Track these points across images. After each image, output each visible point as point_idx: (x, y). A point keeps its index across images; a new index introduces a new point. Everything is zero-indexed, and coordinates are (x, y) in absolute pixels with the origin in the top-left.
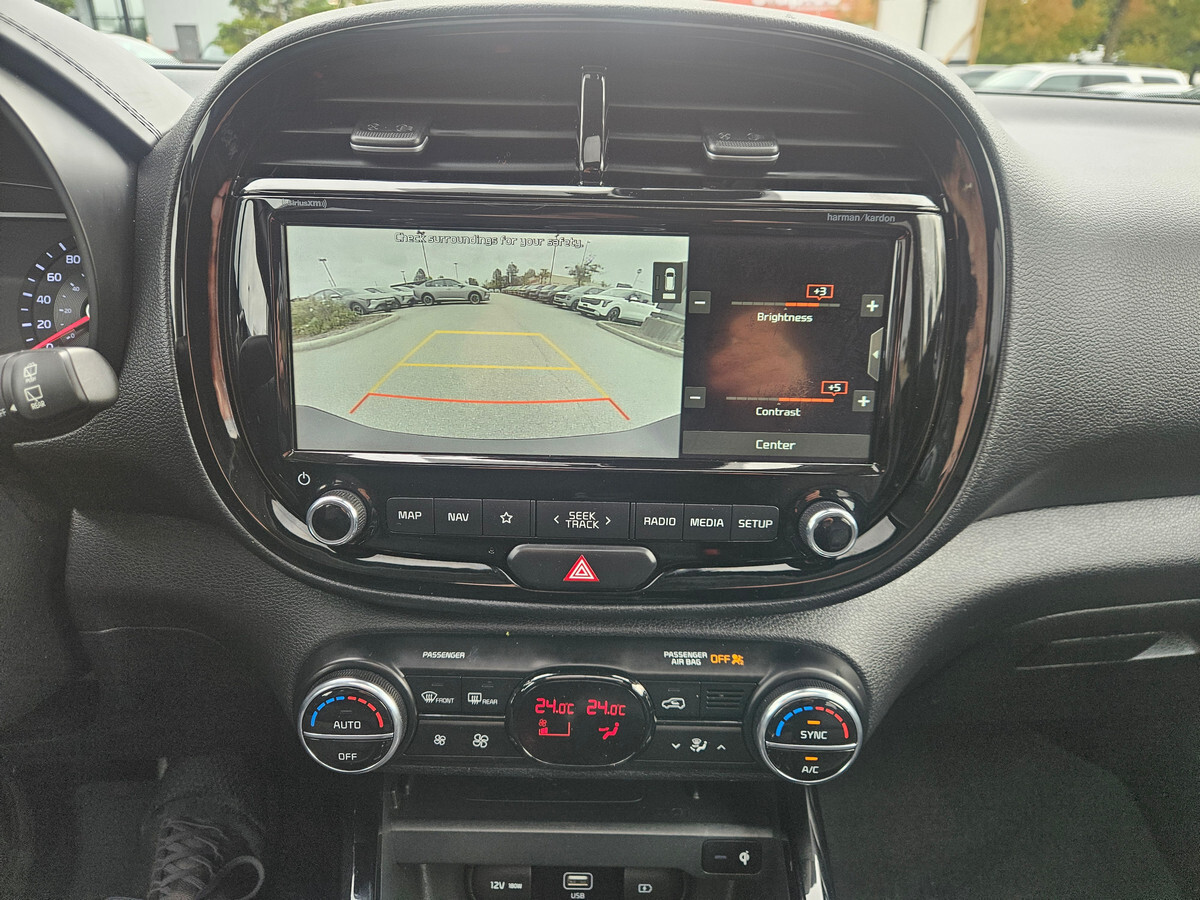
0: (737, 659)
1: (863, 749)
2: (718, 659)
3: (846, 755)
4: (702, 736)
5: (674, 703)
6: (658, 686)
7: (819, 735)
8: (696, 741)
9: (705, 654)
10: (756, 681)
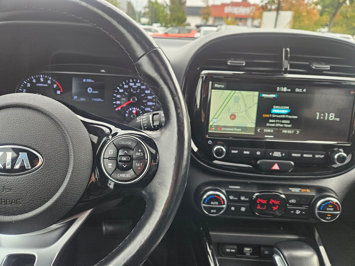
0: (308, 190)
1: (341, 213)
2: (303, 190)
3: (337, 215)
4: (299, 210)
5: (293, 201)
6: (289, 197)
7: (332, 209)
8: (297, 211)
9: (300, 189)
10: (313, 196)
